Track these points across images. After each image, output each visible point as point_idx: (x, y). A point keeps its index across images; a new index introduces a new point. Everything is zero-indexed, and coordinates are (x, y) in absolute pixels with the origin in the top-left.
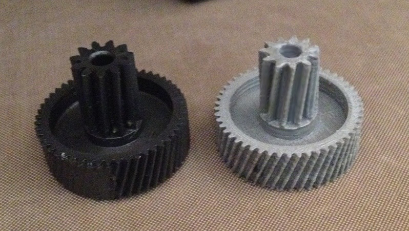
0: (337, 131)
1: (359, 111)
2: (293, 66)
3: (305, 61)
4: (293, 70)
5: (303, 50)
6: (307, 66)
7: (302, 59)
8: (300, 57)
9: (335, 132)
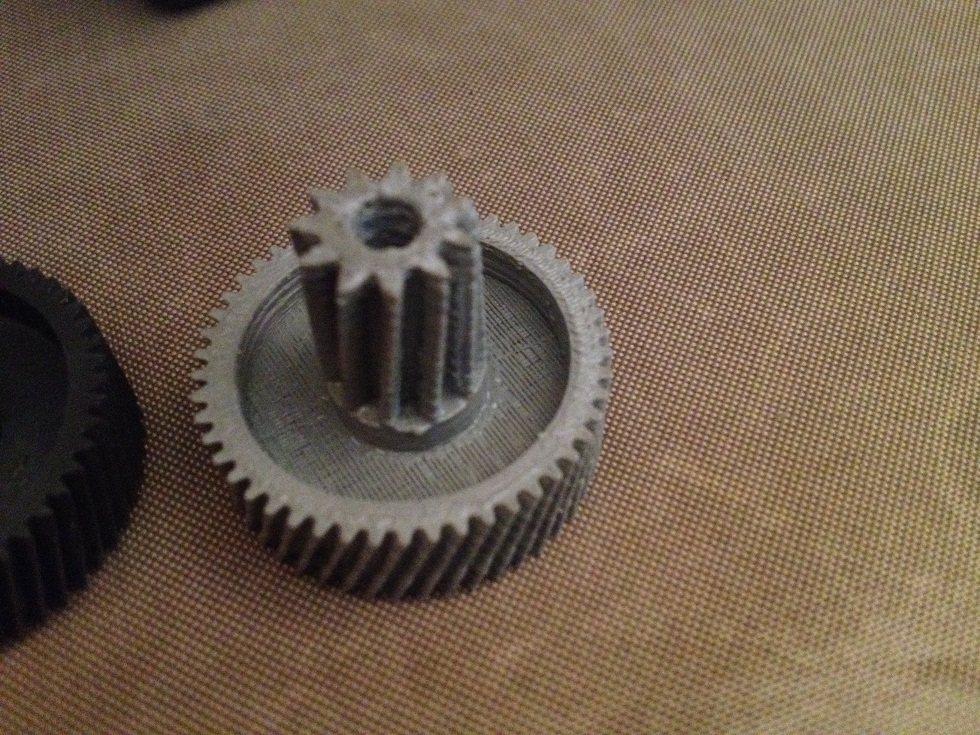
0: (542, 436)
1: (599, 360)
2: (394, 284)
3: (434, 265)
4: (392, 300)
5: (426, 214)
6: (437, 279)
7: (421, 253)
8: (415, 246)
9: (534, 438)
